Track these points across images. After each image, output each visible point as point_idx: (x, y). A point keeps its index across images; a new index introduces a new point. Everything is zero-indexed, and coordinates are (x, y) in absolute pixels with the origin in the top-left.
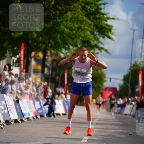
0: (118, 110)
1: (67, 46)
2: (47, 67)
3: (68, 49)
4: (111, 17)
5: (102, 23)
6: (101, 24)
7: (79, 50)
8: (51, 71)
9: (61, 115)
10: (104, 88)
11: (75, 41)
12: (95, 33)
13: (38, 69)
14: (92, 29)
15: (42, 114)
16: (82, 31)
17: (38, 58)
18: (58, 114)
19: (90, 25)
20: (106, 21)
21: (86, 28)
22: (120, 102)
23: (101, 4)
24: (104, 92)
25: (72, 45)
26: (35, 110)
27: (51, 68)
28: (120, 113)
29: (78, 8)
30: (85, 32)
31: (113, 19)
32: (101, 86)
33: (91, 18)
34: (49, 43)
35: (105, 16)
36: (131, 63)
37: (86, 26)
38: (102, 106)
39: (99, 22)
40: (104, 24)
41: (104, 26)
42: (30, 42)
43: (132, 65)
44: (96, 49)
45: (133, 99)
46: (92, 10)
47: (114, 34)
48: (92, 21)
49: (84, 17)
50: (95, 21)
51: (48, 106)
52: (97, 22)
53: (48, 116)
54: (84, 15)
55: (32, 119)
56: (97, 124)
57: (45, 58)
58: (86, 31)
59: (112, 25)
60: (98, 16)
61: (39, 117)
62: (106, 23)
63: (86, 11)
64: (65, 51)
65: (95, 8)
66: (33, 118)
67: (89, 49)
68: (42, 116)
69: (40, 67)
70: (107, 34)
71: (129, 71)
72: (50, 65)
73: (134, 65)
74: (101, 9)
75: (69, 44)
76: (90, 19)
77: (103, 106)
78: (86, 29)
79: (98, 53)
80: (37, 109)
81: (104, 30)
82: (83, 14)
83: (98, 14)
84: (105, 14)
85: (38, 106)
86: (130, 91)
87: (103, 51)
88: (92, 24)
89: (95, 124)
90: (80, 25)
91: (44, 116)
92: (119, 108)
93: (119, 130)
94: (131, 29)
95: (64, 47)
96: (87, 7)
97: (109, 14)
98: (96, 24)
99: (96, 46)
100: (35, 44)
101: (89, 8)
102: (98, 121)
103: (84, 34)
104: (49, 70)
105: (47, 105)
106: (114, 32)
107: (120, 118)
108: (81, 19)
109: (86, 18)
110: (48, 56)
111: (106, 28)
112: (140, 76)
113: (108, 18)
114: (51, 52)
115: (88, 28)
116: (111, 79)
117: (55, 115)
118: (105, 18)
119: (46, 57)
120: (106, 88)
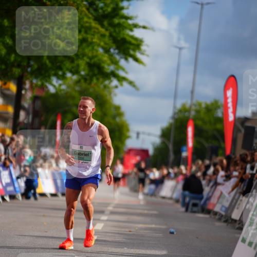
0: (150, 190)
1: (60, 73)
2: (24, 109)
3: (63, 77)
4: (141, 24)
5: (124, 34)
6: (122, 36)
7: (82, 81)
8: (31, 117)
9: (49, 196)
10: (125, 149)
11: (75, 65)
12: (112, 50)
13: (7, 113)
14: (106, 44)
15: (14, 193)
16: (88, 46)
17: (7, 92)
18: (43, 195)
19: (103, 36)
20: (131, 30)
21: (95, 40)
22: (154, 175)
24: (126, 157)
25: (71, 72)
26: (0, 187)
27: (31, 111)
28: (153, 194)
29: (82, 5)
30: (93, 48)
31: (144, 27)
32: (120, 145)
33: (106, 23)
34: (29, 65)
35: (130, 22)
36: (175, 107)
37: (96, 37)
38: (121, 182)
39: (120, 32)
40: (128, 35)
41: (128, 39)
43: (177, 111)
44: (112, 79)
45: (176, 170)
46: (107, 10)
47: (146, 53)
48: (107, 30)
49: (91, 21)
50: (112, 30)
51: (25, 179)
52: (115, 31)
53: (24, 198)
54: (93, 18)
56: (112, 213)
57: (21, 93)
58: (96, 47)
59: (142, 39)
60: (116, 21)
61: (7, 198)
62: (131, 33)
63: (96, 10)
64: (57, 82)
65: (112, 6)
67: (101, 80)
68: (12, 197)
69: (11, 110)
70: (132, 52)
71: (171, 121)
72: (29, 105)
73: (180, 111)
74: (122, 8)
75: (65, 69)
76: (102, 26)
77: (124, 182)
78: (96, 42)
79: (116, 87)
80: (4, 184)
81: (128, 45)
82: (90, 16)
83: (118, 17)
85: (6, 179)
86: (172, 157)
87: (125, 84)
88: (107, 34)
89: (108, 212)
90: (85, 35)
91: (17, 197)
92: (153, 187)
93: (152, 224)
94: (176, 47)
95: (56, 75)
96: (98, 4)
97: (136, 17)
98: (114, 34)
99: (114, 74)
100: (3, 67)
101: (101, 5)
102: (114, 207)
103: (93, 53)
104: (28, 114)
105: (22, 178)
106: (145, 51)
107: (153, 203)
108: (87, 25)
109: (96, 24)
110: (26, 90)
111: (130, 43)
112: (190, 131)
113: (136, 26)
114: (31, 83)
115: (98, 41)
116: (138, 134)
117: (38, 196)
118: (129, 25)
119: (23, 92)
120: (130, 151)
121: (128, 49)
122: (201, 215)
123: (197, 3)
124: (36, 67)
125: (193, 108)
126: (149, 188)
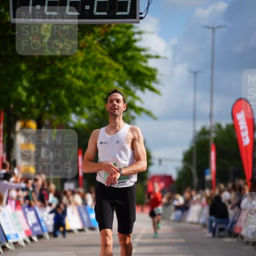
1: (78, 109)
3: (80, 114)
4: (154, 54)
5: (137, 66)
6: (136, 68)
7: (100, 115)
9: (76, 232)
10: (150, 176)
12: (127, 83)
14: (120, 77)
15: (41, 233)
16: (103, 81)
18: (71, 231)
19: (118, 70)
20: (145, 62)
21: (111, 75)
23: (134, 34)
24: (150, 184)
26: (27, 228)
30: (108, 83)
31: (157, 57)
33: (120, 57)
35: (143, 53)
36: (195, 131)
37: (110, 72)
39: (133, 64)
40: (141, 66)
42: (12, 106)
46: (119, 44)
48: (121, 64)
49: (105, 57)
50: (126, 63)
53: (52, 236)
54: (106, 53)
55: (23, 244)
56: (140, 245)
58: (111, 82)
59: (156, 68)
60: (129, 54)
61: (35, 238)
62: (144, 64)
63: (108, 45)
64: (76, 118)
65: (124, 40)
66: (25, 242)
68: (40, 237)
70: (147, 83)
74: (135, 41)
75: (82, 105)
76: (115, 59)
79: (133, 118)
80: (31, 225)
81: (142, 77)
82: (104, 52)
83: (131, 50)
84: (143, 50)
85: (32, 219)
86: (196, 180)
87: (143, 114)
88: (121, 68)
90: (99, 71)
91: (45, 236)
92: (179, 213)
95: (74, 111)
96: (110, 39)
98: (128, 67)
100: (24, 109)
101: (113, 40)
102: (142, 238)
103: (108, 87)
107: (180, 231)
109: (109, 59)
111: (144, 75)
112: (213, 155)
113: (148, 57)
115: (113, 76)
116: (160, 161)
121: (143, 79)
122: (228, 240)
123: (209, 27)
124: (53, 106)
125: (213, 129)
126: (175, 215)
